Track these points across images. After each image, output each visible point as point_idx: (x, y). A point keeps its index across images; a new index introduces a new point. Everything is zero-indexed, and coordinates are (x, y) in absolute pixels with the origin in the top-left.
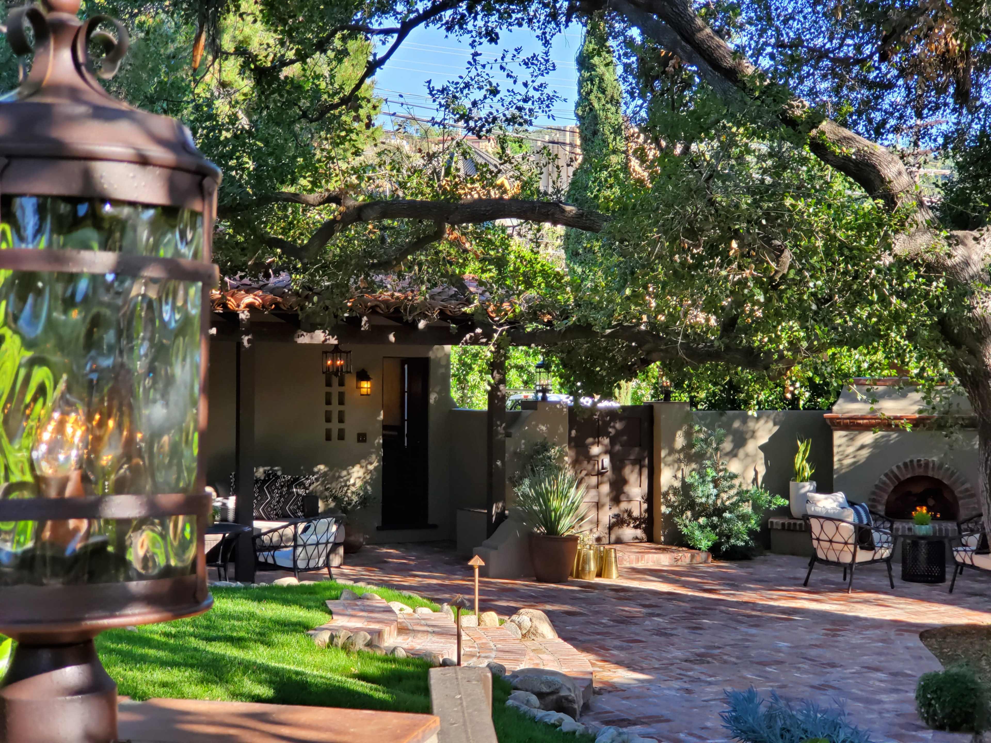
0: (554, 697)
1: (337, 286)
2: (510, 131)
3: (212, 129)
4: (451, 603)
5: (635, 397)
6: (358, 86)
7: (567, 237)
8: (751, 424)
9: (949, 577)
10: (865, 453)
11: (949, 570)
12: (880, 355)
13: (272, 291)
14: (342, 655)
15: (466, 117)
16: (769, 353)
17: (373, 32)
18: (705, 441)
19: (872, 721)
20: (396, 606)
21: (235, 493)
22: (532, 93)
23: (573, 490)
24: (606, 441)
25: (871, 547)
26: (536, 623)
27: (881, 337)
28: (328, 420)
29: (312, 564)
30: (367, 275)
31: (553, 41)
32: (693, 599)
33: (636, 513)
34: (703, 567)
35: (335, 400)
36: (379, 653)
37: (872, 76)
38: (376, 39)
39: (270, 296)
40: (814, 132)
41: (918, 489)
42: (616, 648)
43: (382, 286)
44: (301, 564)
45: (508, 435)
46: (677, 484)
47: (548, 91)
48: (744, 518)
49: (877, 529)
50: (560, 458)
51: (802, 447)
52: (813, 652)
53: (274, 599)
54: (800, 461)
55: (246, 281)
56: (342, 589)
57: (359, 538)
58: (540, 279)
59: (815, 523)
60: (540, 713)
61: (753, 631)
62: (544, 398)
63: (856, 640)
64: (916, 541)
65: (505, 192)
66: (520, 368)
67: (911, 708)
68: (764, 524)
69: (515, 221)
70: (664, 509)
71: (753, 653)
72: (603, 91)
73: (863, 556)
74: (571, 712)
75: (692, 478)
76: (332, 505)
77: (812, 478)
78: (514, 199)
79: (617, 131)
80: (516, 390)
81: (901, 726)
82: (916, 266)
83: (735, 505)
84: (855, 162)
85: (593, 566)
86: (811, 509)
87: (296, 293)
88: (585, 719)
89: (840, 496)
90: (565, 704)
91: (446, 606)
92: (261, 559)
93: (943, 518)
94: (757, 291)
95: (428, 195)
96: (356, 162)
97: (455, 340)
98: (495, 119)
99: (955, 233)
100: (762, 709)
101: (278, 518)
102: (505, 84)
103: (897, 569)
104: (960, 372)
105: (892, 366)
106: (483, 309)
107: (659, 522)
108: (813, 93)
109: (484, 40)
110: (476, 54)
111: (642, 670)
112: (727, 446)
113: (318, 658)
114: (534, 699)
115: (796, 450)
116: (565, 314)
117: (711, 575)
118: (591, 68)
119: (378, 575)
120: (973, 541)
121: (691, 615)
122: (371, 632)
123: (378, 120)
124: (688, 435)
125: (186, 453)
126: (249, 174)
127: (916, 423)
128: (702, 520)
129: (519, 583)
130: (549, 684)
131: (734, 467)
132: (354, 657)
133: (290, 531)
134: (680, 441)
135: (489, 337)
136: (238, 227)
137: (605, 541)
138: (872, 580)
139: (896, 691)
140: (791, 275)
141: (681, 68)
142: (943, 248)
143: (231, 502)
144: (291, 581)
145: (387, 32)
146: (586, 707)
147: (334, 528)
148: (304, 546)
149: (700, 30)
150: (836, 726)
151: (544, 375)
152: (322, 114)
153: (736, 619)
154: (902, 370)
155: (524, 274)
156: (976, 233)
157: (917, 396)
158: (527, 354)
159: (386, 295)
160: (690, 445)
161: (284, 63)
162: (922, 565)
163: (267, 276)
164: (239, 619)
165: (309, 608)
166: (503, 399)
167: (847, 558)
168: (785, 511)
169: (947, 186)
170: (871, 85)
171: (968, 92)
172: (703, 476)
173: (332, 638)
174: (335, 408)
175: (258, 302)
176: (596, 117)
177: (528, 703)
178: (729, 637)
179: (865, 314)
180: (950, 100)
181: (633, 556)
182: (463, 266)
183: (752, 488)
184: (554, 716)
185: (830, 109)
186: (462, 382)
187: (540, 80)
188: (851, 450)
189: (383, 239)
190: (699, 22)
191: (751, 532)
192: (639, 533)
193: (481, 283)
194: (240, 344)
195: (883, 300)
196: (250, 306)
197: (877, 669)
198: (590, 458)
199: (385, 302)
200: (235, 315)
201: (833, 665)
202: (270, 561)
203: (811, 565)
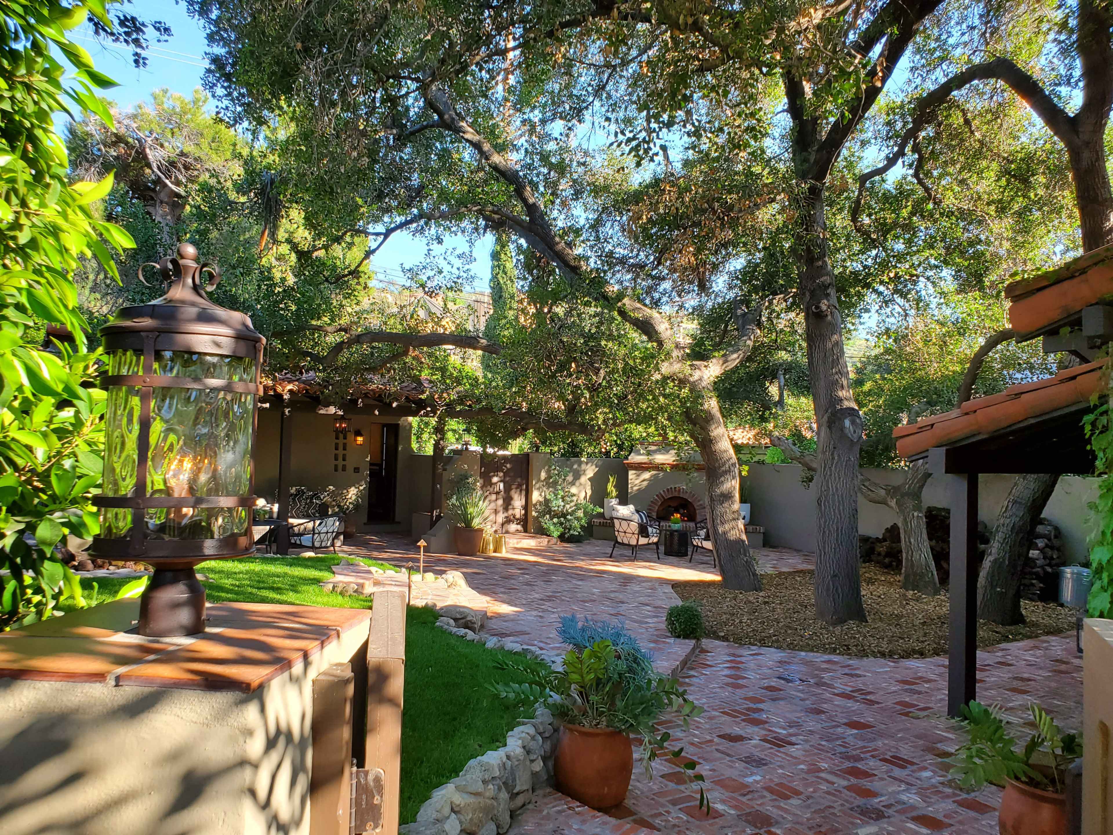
0: (463, 621)
1: (344, 380)
2: (450, 294)
3: (271, 286)
4: (407, 568)
5: (521, 449)
6: (359, 265)
7: (484, 356)
8: (583, 467)
9: (690, 553)
10: (645, 483)
11: (690, 549)
12: (652, 430)
13: (304, 382)
14: (340, 597)
15: (423, 286)
16: (593, 426)
17: (369, 233)
18: (558, 475)
19: (642, 634)
20: (373, 569)
21: (278, 502)
22: (462, 274)
23: (481, 503)
24: (501, 474)
25: (647, 536)
26: (456, 579)
27: (653, 419)
28: (336, 459)
29: (323, 545)
30: (362, 374)
31: (476, 244)
32: (548, 565)
33: (518, 516)
34: (555, 547)
35: (341, 447)
36: (361, 597)
37: (654, 272)
38: (371, 237)
39: (302, 386)
40: (619, 304)
41: (674, 504)
42: (502, 593)
43: (371, 381)
44: (317, 544)
45: (445, 470)
46: (541, 499)
47: (472, 273)
48: (578, 519)
49: (651, 526)
50: (475, 484)
51: (611, 479)
52: (612, 595)
53: (299, 565)
54: (610, 487)
55: (288, 376)
56: (341, 559)
57: (352, 529)
58: (465, 381)
59: (616, 522)
60: (455, 630)
61: (580, 583)
62: (467, 449)
63: (637, 588)
64: (672, 532)
65: (446, 329)
66: (454, 431)
67: (663, 626)
68: (590, 524)
69: (451, 347)
70: (534, 514)
71: (579, 595)
72: (506, 274)
73: (643, 541)
74: (473, 630)
75: (550, 496)
76: (337, 510)
77: (616, 497)
78: (452, 334)
79: (512, 297)
80: (451, 443)
81: (657, 636)
82: (673, 380)
83: (574, 512)
84: (642, 322)
85: (491, 547)
86: (615, 514)
87: (319, 384)
88: (481, 633)
89: (632, 507)
90: (470, 625)
91: (404, 570)
92: (293, 541)
93: (688, 521)
94: (585, 391)
95: (399, 329)
96: (357, 308)
97: (415, 414)
98: (440, 287)
99: (694, 363)
100: (580, 625)
101: (304, 517)
102: (446, 268)
103: (662, 548)
104: (696, 440)
105: (660, 435)
106: (431, 396)
107: (530, 521)
108: (620, 282)
109: (435, 242)
110: (429, 250)
111: (515, 606)
112: (570, 478)
113: (325, 599)
114: (452, 622)
115: (608, 481)
116: (479, 401)
117: (559, 551)
118: (499, 260)
119: (364, 552)
120: (703, 533)
121: (546, 574)
122: (358, 584)
123: (371, 284)
124: (548, 472)
125: (244, 476)
126: (292, 313)
127: (673, 467)
128: (555, 520)
129: (449, 557)
130: (460, 613)
131: (574, 490)
132: (347, 599)
133: (310, 525)
134: (543, 475)
135: (435, 413)
136: (284, 344)
137: (500, 532)
138: (648, 555)
139: (657, 617)
140: (604, 384)
141: (548, 263)
142: (688, 371)
143: (276, 508)
144: (311, 554)
145: (377, 234)
146: (482, 626)
147: (338, 523)
148: (319, 533)
149: (558, 243)
150: (618, 635)
151: (467, 436)
152: (337, 280)
153: (570, 576)
154: (665, 436)
155: (456, 377)
156: (706, 363)
157: (673, 452)
158: (458, 423)
159: (374, 386)
160: (549, 477)
161: (315, 249)
162: (676, 546)
163: (301, 373)
164: (278, 576)
165: (320, 570)
166: (443, 449)
167: (633, 542)
168: (601, 515)
169: (693, 337)
170: (653, 278)
171: (705, 285)
172: (556, 495)
173: (334, 587)
174: (340, 452)
175: (295, 388)
176: (501, 288)
177: (448, 624)
178: (566, 586)
179: (644, 406)
180: (696, 288)
181: (515, 541)
182: (420, 371)
183: (583, 502)
184: (462, 631)
185: (629, 292)
186: (419, 437)
187: (467, 267)
188: (637, 482)
189: (372, 354)
190: (557, 239)
191: (582, 527)
192: (519, 527)
193: (431, 382)
194: (283, 413)
195: (655, 399)
196: (290, 391)
197: (647, 605)
198: (491, 484)
199: (372, 390)
200: (281, 396)
201: (623, 603)
202: (298, 542)
203: (614, 546)
